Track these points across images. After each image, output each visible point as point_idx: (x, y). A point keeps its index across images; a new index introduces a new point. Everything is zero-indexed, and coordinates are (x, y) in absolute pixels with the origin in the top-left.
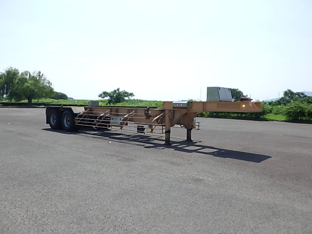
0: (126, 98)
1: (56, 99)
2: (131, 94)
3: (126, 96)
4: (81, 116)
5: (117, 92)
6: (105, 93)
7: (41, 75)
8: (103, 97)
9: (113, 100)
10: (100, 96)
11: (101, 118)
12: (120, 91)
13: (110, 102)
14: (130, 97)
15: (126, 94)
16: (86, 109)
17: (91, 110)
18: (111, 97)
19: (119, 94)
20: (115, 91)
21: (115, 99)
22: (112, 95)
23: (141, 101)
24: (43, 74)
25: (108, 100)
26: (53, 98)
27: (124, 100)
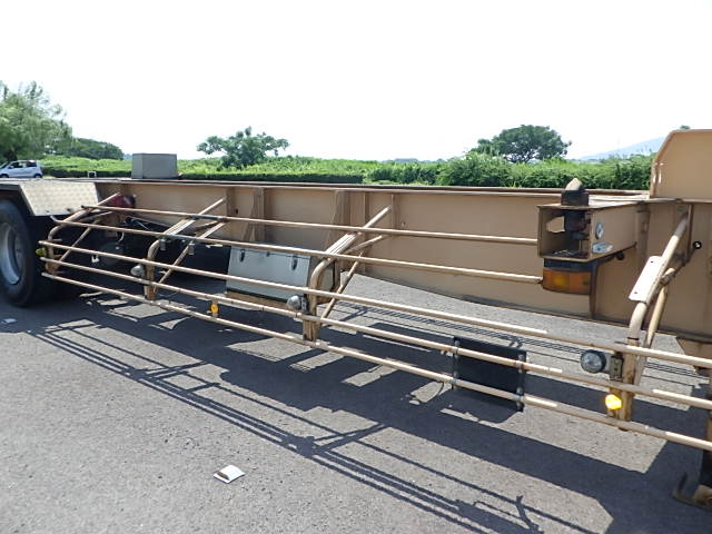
0: (269, 154)
1: (93, 158)
2: (283, 143)
3: (269, 148)
4: (68, 234)
5: (245, 136)
6: (213, 140)
7: (37, 90)
8: (209, 153)
9: (237, 158)
10: (202, 148)
11: (171, 250)
12: (253, 135)
13: (227, 163)
14: (280, 149)
15: (270, 142)
16: (102, 191)
17: (127, 196)
18: (230, 150)
19: (251, 143)
20: (240, 135)
21: (240, 156)
22: (232, 144)
23: (308, 161)
24: (41, 91)
25: (224, 158)
26: (87, 156)
27: (265, 159)
